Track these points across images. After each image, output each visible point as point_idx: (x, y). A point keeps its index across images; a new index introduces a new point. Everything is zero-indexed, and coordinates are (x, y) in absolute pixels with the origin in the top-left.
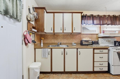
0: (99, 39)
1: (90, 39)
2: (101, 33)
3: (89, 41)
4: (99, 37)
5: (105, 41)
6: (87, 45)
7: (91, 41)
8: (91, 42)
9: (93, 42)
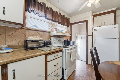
0: (52, 38)
1: (41, 39)
2: (53, 31)
3: (39, 41)
4: (51, 35)
5: (58, 41)
6: (37, 48)
7: (43, 40)
8: (42, 43)
9: (45, 42)
